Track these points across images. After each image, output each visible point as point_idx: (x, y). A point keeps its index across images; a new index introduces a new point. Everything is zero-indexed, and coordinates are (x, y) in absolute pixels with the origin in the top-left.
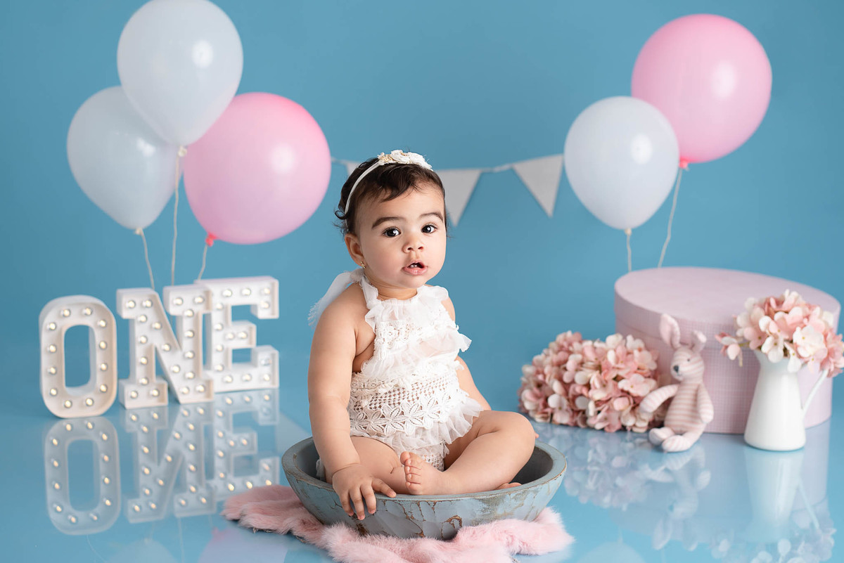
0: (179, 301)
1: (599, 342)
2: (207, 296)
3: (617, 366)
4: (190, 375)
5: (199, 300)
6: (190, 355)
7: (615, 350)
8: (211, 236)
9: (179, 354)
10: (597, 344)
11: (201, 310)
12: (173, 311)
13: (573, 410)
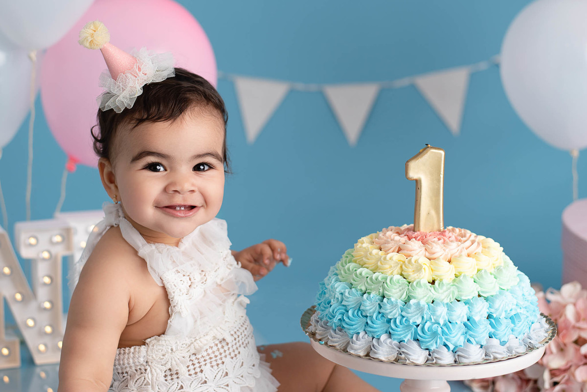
0: (33, 241)
1: (552, 293)
2: (67, 234)
3: (578, 325)
4: (48, 329)
5: (58, 239)
6: (47, 305)
7: (575, 305)
8: (73, 160)
9: (33, 305)
10: (550, 297)
11: (60, 251)
12: (26, 253)
13: (521, 378)
